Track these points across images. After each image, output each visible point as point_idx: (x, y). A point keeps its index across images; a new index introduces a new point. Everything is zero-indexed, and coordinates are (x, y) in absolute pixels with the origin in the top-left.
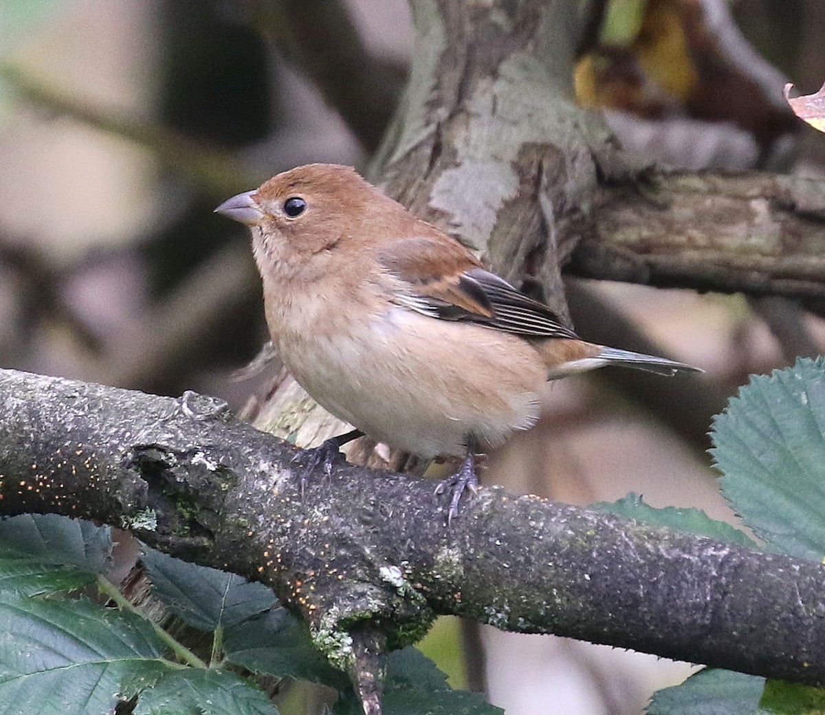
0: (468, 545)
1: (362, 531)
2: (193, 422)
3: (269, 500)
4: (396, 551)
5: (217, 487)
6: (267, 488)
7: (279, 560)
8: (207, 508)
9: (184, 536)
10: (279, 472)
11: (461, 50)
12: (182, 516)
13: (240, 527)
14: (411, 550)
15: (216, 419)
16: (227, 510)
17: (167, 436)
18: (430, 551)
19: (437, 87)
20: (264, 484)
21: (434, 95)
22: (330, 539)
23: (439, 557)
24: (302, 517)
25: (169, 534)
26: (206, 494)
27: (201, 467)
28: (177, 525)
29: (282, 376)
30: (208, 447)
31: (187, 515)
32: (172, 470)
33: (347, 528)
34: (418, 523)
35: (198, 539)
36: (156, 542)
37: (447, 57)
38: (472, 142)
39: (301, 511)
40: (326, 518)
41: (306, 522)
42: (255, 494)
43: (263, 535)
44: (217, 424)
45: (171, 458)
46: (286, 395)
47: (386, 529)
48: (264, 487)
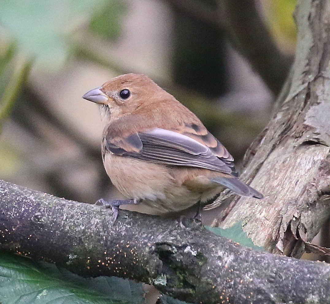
0: (322, 293)
1: (269, 286)
2: (185, 232)
3: (223, 270)
4: (286, 297)
5: (197, 264)
6: (222, 265)
7: (228, 301)
8: (192, 274)
9: (181, 288)
10: (228, 256)
11: (321, 46)
12: (179, 278)
13: (208, 284)
14: (293, 296)
15: (196, 229)
16: (202, 276)
17: (172, 238)
18: (303, 296)
19: (308, 64)
20: (220, 262)
21: (307, 68)
22: (253, 290)
23: (308, 299)
24: (239, 279)
25: (173, 287)
26: (192, 267)
27: (189, 254)
28: (177, 283)
29: (230, 209)
30: (193, 244)
31: (182, 278)
32: (174, 255)
33: (262, 285)
34: (297, 282)
35: (187, 290)
36: (166, 291)
37: (313, 49)
38: (326, 93)
39: (239, 276)
40: (251, 280)
41: (242, 281)
42: (215, 268)
43: (220, 288)
44: (198, 232)
45: (174, 249)
46: (232, 218)
47: (281, 285)
48: (220, 264)
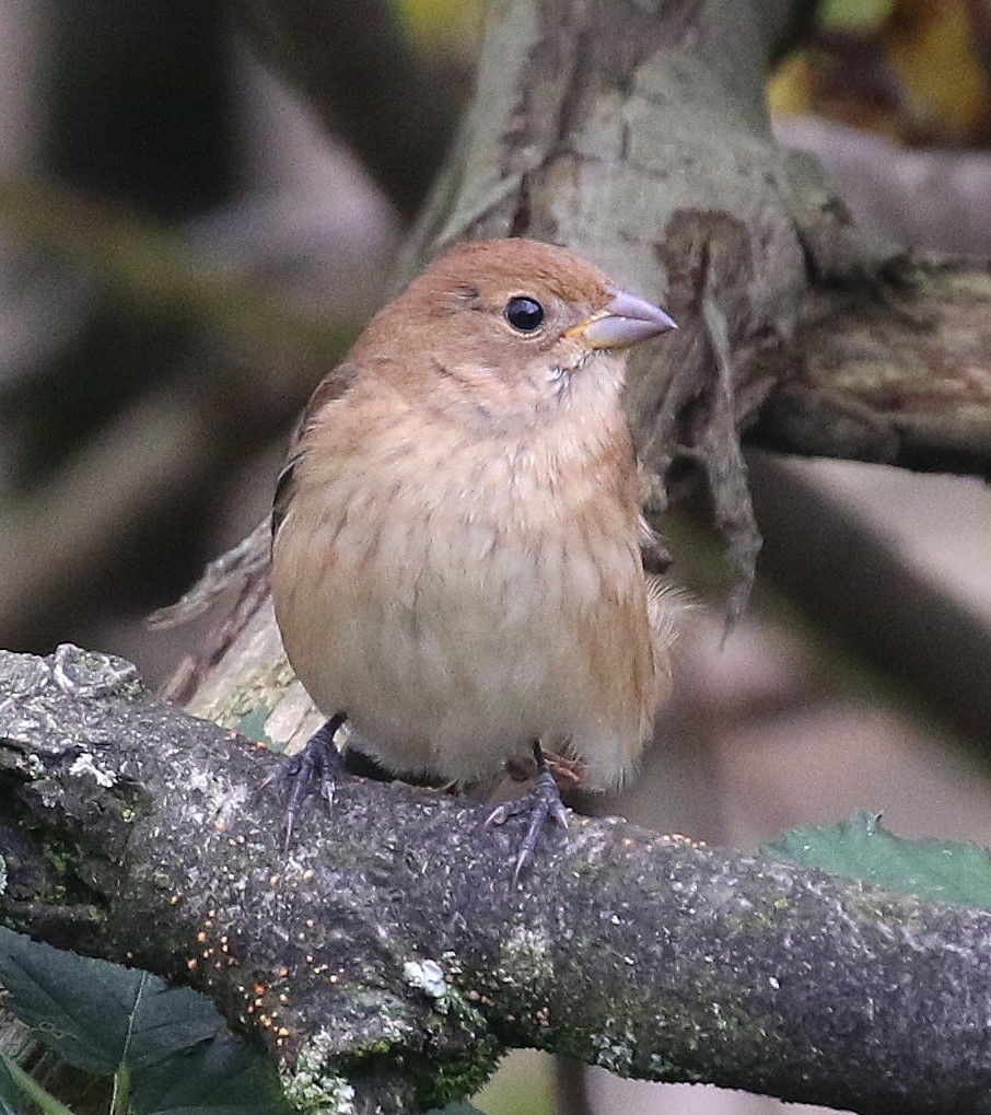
0: (562, 924)
1: (373, 897)
2: (73, 698)
3: (208, 840)
4: (433, 934)
5: (115, 816)
6: (204, 820)
7: (225, 948)
8: (96, 854)
9: (57, 902)
10: (226, 790)
11: (567, 44)
12: (52, 868)
13: (155, 887)
14: (459, 932)
15: (113, 694)
16: (132, 859)
17: (26, 724)
18: (495, 933)
19: (522, 109)
20: (198, 811)
21: (518, 123)
22: (315, 911)
23: (510, 945)
24: (266, 870)
25: (29, 899)
26: (97, 828)
27: (87, 780)
28: (44, 884)
29: (241, 622)
30: (100, 746)
31: (61, 867)
32: (35, 786)
33: (348, 892)
34: (473, 884)
35: (80, 909)
36: (5, 912)
37: (542, 54)
38: (585, 208)
39: (263, 861)
40: (309, 874)
41: (274, 880)
42: (183, 830)
43: (196, 903)
44: (116, 704)
45: (33, 764)
46: (246, 654)
47: (416, 893)
48: (199, 818)
